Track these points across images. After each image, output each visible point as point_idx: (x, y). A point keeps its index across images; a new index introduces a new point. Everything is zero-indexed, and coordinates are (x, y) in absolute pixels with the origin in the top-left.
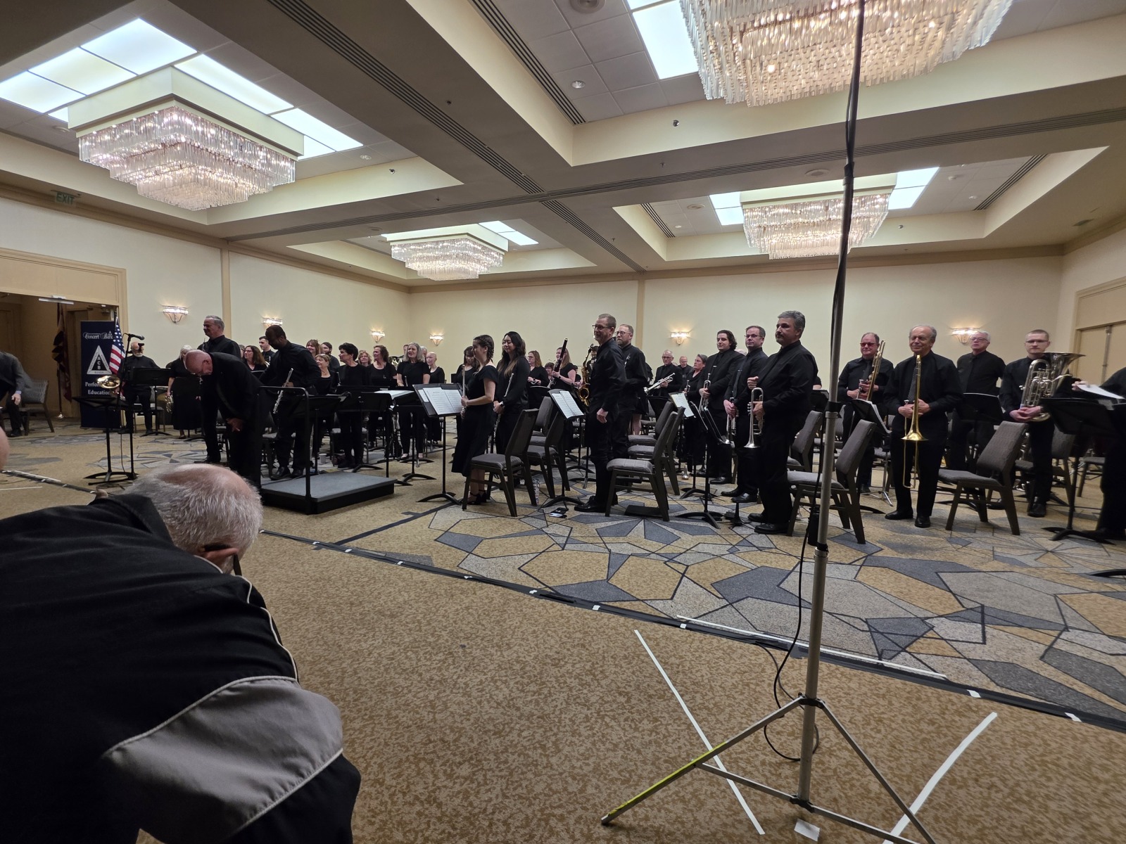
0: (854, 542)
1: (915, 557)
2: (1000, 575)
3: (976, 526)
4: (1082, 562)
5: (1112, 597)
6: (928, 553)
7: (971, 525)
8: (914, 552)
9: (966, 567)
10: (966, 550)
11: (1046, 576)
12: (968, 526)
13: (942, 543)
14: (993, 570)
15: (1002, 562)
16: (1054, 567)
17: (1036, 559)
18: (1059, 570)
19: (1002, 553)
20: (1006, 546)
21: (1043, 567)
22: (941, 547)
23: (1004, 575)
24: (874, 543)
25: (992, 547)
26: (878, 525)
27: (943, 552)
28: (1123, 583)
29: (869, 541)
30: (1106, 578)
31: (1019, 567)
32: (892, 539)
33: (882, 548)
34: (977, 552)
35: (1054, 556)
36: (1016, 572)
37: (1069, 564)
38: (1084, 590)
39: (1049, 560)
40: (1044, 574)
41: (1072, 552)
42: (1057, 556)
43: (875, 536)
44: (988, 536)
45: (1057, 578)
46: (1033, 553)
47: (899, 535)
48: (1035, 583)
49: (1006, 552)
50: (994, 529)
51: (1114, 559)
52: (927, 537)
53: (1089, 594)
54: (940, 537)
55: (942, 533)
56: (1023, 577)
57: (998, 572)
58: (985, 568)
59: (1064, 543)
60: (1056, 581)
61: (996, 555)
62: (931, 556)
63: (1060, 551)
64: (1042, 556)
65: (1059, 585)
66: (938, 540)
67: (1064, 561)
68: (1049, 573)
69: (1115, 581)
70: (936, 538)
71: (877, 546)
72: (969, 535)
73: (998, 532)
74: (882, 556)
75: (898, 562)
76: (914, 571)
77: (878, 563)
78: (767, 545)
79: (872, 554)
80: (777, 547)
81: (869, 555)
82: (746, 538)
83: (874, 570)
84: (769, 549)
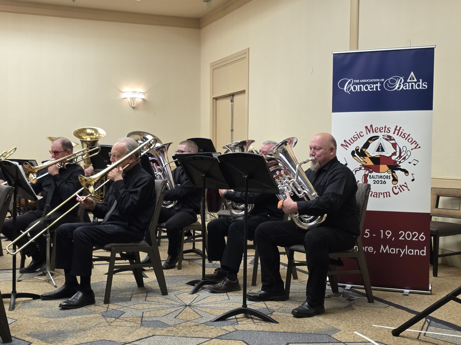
2: (142, 342)
3: (133, 293)
4: (210, 310)
5: (225, 339)
6: (80, 335)
7: (129, 293)
8: (65, 337)
9: (114, 341)
10: (118, 322)
11: (181, 332)
12: (125, 295)
13: (97, 319)
14: (137, 339)
15: (147, 327)
16: (188, 321)
17: (176, 317)
18: (192, 323)
19: (149, 317)
20: (154, 309)
21: (180, 324)
22: (95, 325)
23: (146, 341)
24: (23, 337)
25: (142, 313)
26: (34, 313)
27: (96, 330)
28: (234, 323)
29: (17, 337)
30: (224, 322)
31: (161, 329)
32: (45, 328)
33: (31, 341)
34: (128, 321)
35: (191, 309)
36: (157, 335)
37: (200, 315)
38: (207, 338)
39: (186, 315)
40: (179, 330)
41: (204, 302)
42: (193, 309)
43: (27, 328)
44: (141, 302)
45: (188, 332)
46: (175, 311)
47: (54, 321)
48: (171, 342)
49: (153, 315)
50: (147, 293)
51: (232, 301)
52: (84, 316)
53: (210, 341)
54: (96, 313)
55: (100, 308)
56: (162, 339)
57: (142, 339)
58: (131, 338)
59: (200, 294)
60: (187, 335)
61: (143, 320)
62: (83, 338)
63: (196, 304)
64: (181, 312)
65: (190, 338)
66: (94, 318)
67: (196, 312)
68: (183, 328)
69: (230, 322)
70: (92, 316)
71: (26, 340)
72: (125, 304)
73: (150, 295)
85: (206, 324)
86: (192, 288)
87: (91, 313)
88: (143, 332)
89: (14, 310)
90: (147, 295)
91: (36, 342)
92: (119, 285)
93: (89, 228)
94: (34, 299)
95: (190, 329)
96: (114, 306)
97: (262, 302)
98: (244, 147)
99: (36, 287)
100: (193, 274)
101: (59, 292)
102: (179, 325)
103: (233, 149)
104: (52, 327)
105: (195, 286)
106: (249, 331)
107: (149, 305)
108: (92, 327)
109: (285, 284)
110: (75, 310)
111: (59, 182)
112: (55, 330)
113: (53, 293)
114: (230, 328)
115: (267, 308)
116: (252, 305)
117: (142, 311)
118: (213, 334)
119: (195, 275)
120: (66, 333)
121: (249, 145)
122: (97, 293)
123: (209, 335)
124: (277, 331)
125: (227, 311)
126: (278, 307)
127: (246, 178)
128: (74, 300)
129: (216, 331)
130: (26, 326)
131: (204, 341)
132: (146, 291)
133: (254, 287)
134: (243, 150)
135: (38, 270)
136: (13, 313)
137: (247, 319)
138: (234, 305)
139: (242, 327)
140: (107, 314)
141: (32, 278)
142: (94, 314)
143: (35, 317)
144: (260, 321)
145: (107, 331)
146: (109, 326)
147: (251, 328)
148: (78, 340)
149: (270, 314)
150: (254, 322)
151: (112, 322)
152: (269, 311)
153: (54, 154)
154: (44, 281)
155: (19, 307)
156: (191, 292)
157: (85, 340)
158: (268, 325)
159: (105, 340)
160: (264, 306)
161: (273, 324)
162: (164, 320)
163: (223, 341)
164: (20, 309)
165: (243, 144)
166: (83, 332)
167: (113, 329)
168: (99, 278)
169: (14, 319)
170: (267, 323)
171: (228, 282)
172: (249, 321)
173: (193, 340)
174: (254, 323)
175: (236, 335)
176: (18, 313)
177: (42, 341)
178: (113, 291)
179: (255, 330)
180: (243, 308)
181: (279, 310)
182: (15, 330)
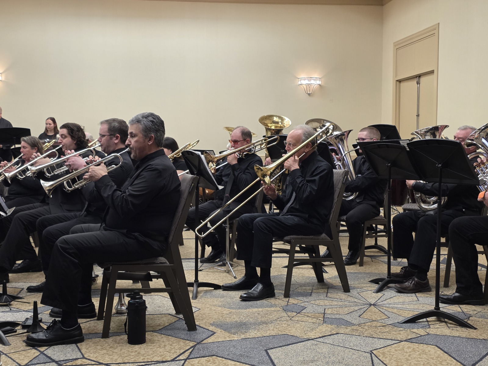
0: (184, 330)
1: (247, 335)
2: (326, 340)
3: (313, 289)
4: (397, 311)
5: (416, 343)
6: (262, 328)
7: (309, 288)
8: (247, 329)
9: (297, 337)
10: (299, 317)
11: (366, 332)
12: (305, 289)
13: (278, 313)
14: (321, 336)
15: (330, 324)
16: (374, 321)
17: (360, 316)
18: (378, 323)
19: (331, 314)
20: (336, 306)
21: (365, 323)
22: (276, 318)
23: (330, 339)
24: (207, 326)
25: (324, 309)
26: (217, 303)
27: (277, 324)
28: (426, 326)
29: (201, 326)
30: (413, 324)
31: (344, 327)
32: (227, 319)
33: (215, 331)
34: (310, 317)
35: (376, 309)
36: (341, 333)
37: (386, 315)
38: (395, 340)
39: (371, 314)
40: (365, 330)
41: (390, 302)
42: (378, 308)
43: (210, 318)
44: (322, 298)
45: (375, 333)
46: (358, 310)
47: (236, 312)
48: (356, 342)
49: (336, 313)
50: (328, 290)
51: (422, 303)
52: (265, 308)
53: (399, 343)
54: (277, 307)
55: (280, 301)
56: (347, 338)
57: (325, 336)
58: (313, 335)
59: (385, 293)
60: (374, 336)
61: (326, 317)
62: (264, 331)
63: (381, 303)
64: (365, 311)
65: (376, 339)
66: (275, 311)
67: (382, 312)
68: (369, 328)
69: (420, 325)
70: (273, 309)
71: (210, 330)
72: (305, 299)
73: (331, 291)
74: (212, 341)
75: (229, 346)
76: (244, 353)
77: (206, 352)
78: (72, 355)
79: (203, 341)
80: (86, 356)
81: (198, 343)
82: (44, 351)
83: (200, 362)
84: (73, 361)
85: (393, 325)
86: (376, 286)
87: (271, 306)
88: (326, 329)
89: (197, 299)
90: (328, 291)
91: (219, 332)
92: (298, 279)
93: (269, 219)
94: (215, 289)
95: (376, 330)
96: (294, 300)
97: (456, 305)
98: (436, 133)
99: (216, 277)
100: (376, 272)
101: (239, 283)
102: (364, 325)
103: (423, 136)
104: (234, 318)
105: (379, 284)
106: (443, 335)
107: (330, 301)
108: (273, 320)
109: (483, 287)
110: (255, 302)
111: (237, 171)
112: (237, 321)
113: (234, 284)
114: (422, 332)
115: (463, 312)
116: (445, 308)
117: (324, 307)
118: (402, 336)
119: (378, 273)
120: (248, 324)
121: (442, 130)
122: (277, 286)
123: (398, 337)
124: (476, 338)
125: (416, 313)
126: (476, 312)
127: (440, 167)
128: (254, 292)
129: (405, 334)
130: (209, 316)
131: (392, 344)
132: (327, 287)
133: (447, 289)
134: (435, 136)
135: (217, 260)
136: (196, 302)
137: (440, 323)
138: (424, 306)
139: (435, 331)
140: (288, 308)
141: (212, 268)
142: (275, 308)
143: (217, 307)
144: (455, 326)
145: (289, 325)
146: (290, 320)
147: (445, 332)
148: (260, 333)
149: (467, 318)
150: (448, 326)
151: (293, 317)
152: (465, 315)
153: (234, 143)
154: (224, 271)
155: (202, 297)
156: (376, 290)
157: (268, 333)
158: (465, 331)
159: (287, 335)
160: (459, 310)
161: (470, 329)
162: (348, 318)
163: (413, 345)
164: (202, 299)
165: (435, 130)
166: (265, 325)
167: (295, 324)
168: (277, 271)
169: (197, 308)
170: (463, 329)
171: (416, 282)
172: (442, 325)
173: (380, 341)
174: (449, 328)
175: (428, 339)
176: (201, 302)
177: (225, 331)
178: (293, 285)
179: (450, 335)
180: (436, 311)
181: (477, 315)
182: (199, 319)
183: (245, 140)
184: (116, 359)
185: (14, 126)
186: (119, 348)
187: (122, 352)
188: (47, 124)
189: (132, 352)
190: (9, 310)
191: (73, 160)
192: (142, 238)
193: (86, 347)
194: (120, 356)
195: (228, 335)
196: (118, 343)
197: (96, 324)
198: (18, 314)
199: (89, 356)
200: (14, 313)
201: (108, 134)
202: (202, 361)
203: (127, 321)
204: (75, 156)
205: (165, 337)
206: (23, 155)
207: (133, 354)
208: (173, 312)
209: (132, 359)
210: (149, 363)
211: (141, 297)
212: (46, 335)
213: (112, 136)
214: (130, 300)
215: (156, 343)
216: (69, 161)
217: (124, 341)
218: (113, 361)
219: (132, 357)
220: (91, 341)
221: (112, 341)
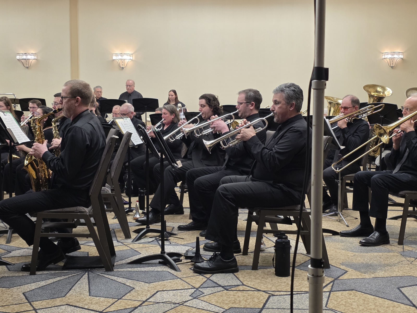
1: (377, 275)
6: (388, 269)
8: (375, 270)
13: (398, 257)
22: (398, 262)
26: (339, 247)
29: (334, 265)
32: (353, 260)
33: (346, 270)
43: (338, 259)
47: (359, 255)
52: (384, 253)
54: (395, 252)
55: (396, 248)
66: (394, 256)
70: (391, 254)
71: (342, 268)
74: (347, 278)
75: (363, 283)
76: (379, 290)
77: (345, 286)
78: (233, 282)
79: (339, 277)
80: (245, 283)
81: (336, 279)
82: (209, 277)
83: (343, 295)
84: (236, 287)
87: (389, 251)
91: (350, 271)
93: (386, 176)
94: (333, 235)
96: (408, 247)
99: (330, 225)
101: (355, 230)
104: (359, 260)
108: (396, 264)
110: (374, 248)
111: (347, 134)
112: (363, 262)
113: (350, 231)
120: (374, 266)
128: (371, 239)
130: (337, 257)
135: (327, 211)
140: (405, 253)
142: (393, 253)
143: (341, 250)
145: (412, 268)
146: (411, 265)
148: (388, 273)
151: (413, 261)
153: (344, 109)
154: (336, 220)
157: (394, 274)
159: (413, 276)
166: (390, 267)
177: (356, 270)
183: (354, 107)
184: (271, 288)
185: (144, 97)
186: (270, 279)
187: (273, 282)
188: (170, 95)
189: (281, 283)
190: (169, 244)
191: (217, 123)
192: (285, 188)
193: (242, 276)
194: (273, 285)
195: (360, 274)
196: (268, 275)
197: (243, 259)
198: (177, 247)
199: (247, 284)
200: (174, 246)
201: (245, 102)
202: (344, 294)
203: (275, 257)
204: (218, 120)
205: (305, 272)
206: (163, 120)
207: (283, 284)
208: (304, 252)
209: (283, 288)
210: (300, 293)
211: (287, 238)
212: (209, 265)
213: (248, 103)
214: (277, 239)
215: (299, 277)
216: (213, 124)
217: (271, 273)
218: (268, 289)
219: (283, 287)
220: (244, 272)
221: (262, 272)
